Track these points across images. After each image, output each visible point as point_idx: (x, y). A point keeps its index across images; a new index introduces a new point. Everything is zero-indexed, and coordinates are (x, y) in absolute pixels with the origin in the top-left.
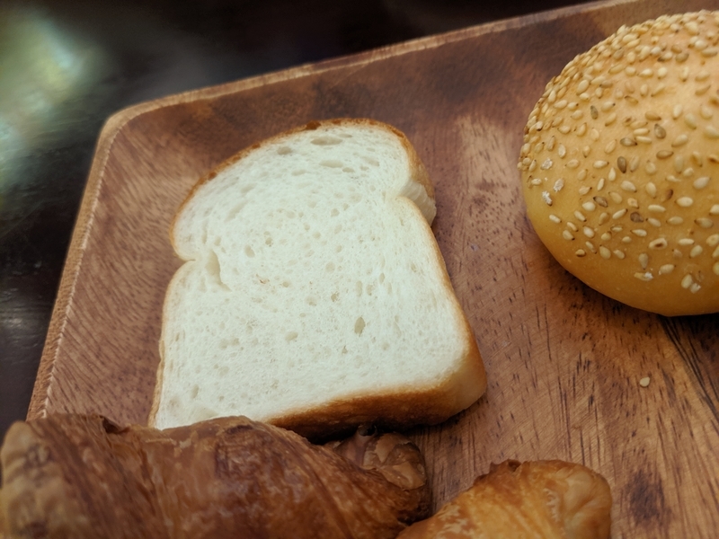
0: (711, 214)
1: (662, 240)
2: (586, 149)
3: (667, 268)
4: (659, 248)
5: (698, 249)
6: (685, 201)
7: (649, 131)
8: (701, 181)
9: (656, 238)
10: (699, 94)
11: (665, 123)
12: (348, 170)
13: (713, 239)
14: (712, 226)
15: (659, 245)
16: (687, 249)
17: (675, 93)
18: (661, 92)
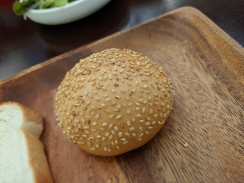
0: (103, 127)
1: (92, 137)
2: (65, 109)
3: (97, 146)
4: (91, 140)
5: (104, 138)
6: (94, 123)
7: (79, 101)
8: (97, 116)
9: (90, 137)
10: (93, 85)
11: (84, 98)
12: (5, 121)
13: (107, 134)
14: (105, 130)
15: (91, 139)
16: (100, 139)
17: (86, 86)
18: (82, 87)
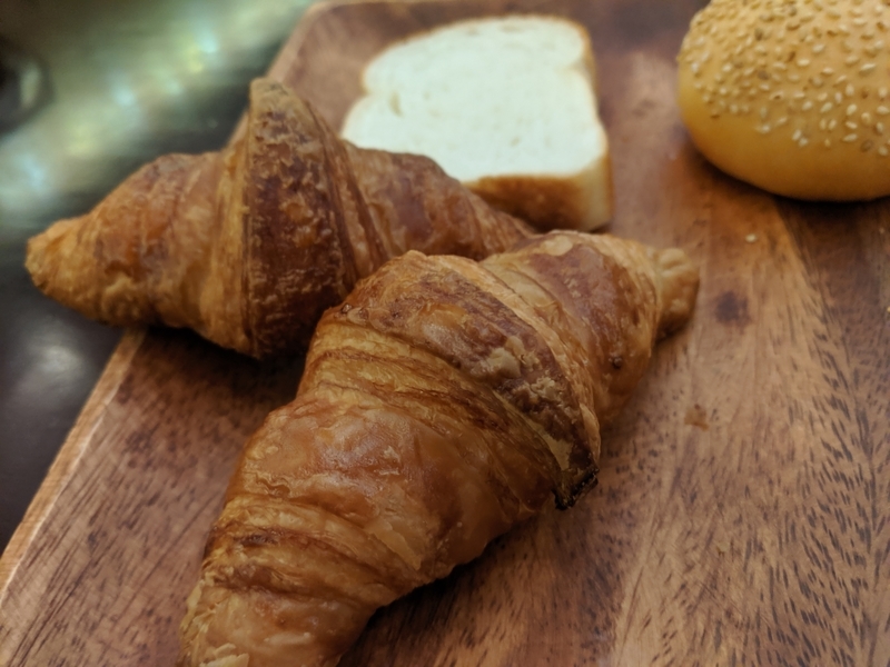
0: (822, 74)
1: (780, 93)
2: (733, 26)
3: (782, 120)
4: (778, 100)
5: (808, 104)
6: (803, 62)
7: (784, 10)
8: (818, 48)
9: (776, 91)
13: (822, 96)
14: (822, 84)
15: (778, 97)
16: (799, 101)
